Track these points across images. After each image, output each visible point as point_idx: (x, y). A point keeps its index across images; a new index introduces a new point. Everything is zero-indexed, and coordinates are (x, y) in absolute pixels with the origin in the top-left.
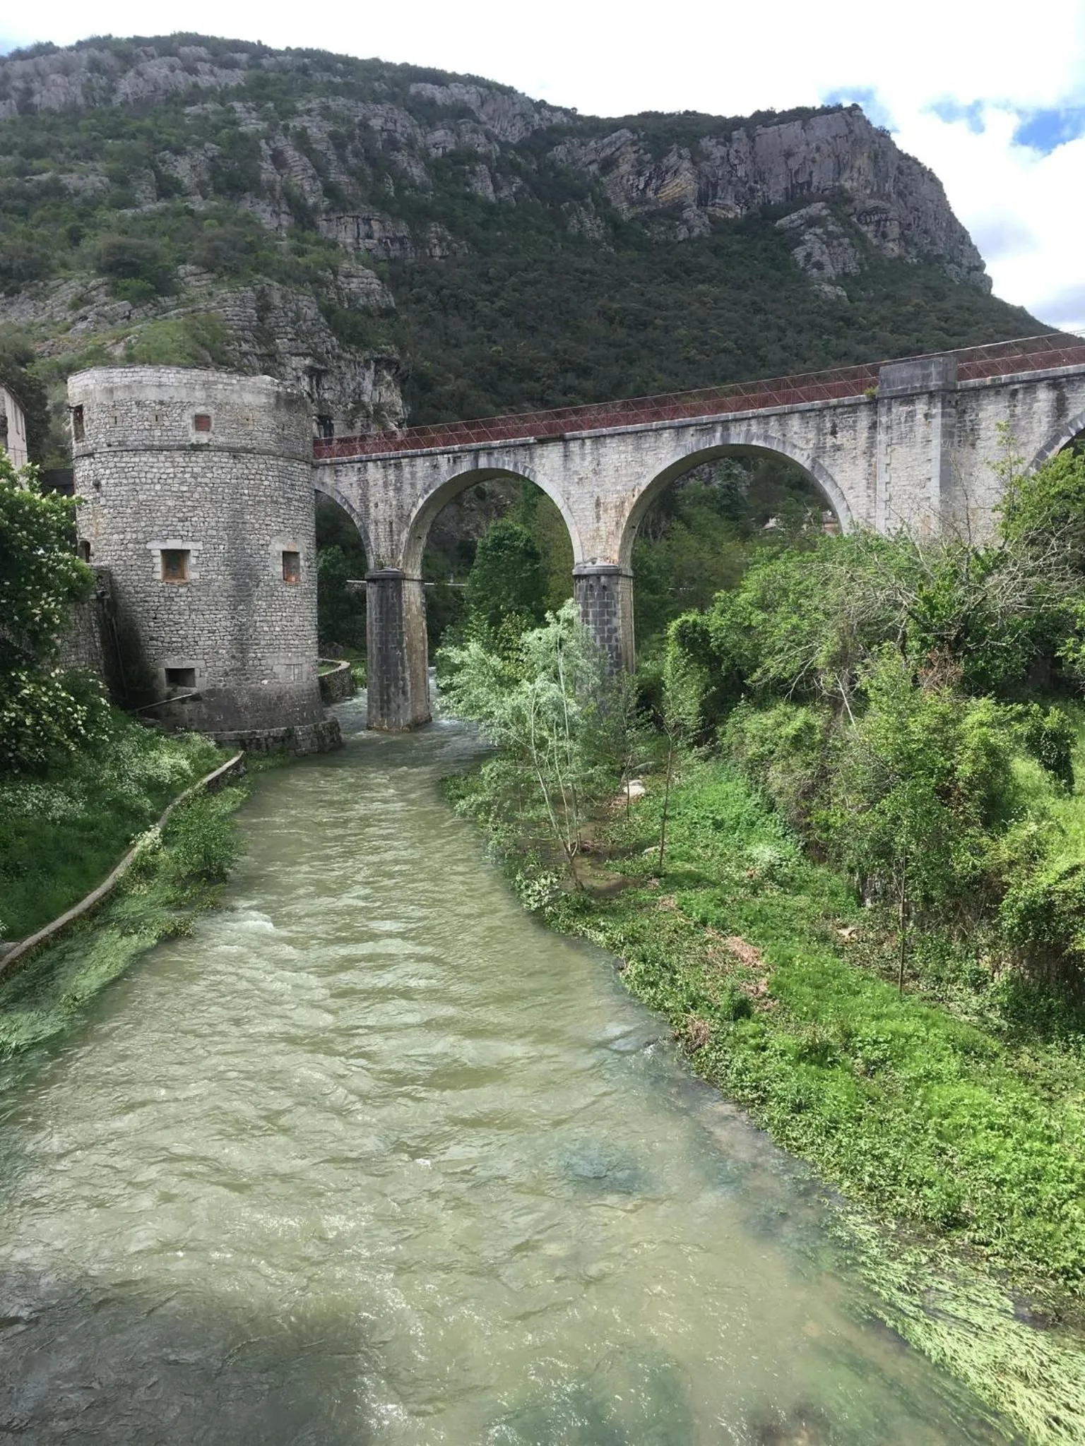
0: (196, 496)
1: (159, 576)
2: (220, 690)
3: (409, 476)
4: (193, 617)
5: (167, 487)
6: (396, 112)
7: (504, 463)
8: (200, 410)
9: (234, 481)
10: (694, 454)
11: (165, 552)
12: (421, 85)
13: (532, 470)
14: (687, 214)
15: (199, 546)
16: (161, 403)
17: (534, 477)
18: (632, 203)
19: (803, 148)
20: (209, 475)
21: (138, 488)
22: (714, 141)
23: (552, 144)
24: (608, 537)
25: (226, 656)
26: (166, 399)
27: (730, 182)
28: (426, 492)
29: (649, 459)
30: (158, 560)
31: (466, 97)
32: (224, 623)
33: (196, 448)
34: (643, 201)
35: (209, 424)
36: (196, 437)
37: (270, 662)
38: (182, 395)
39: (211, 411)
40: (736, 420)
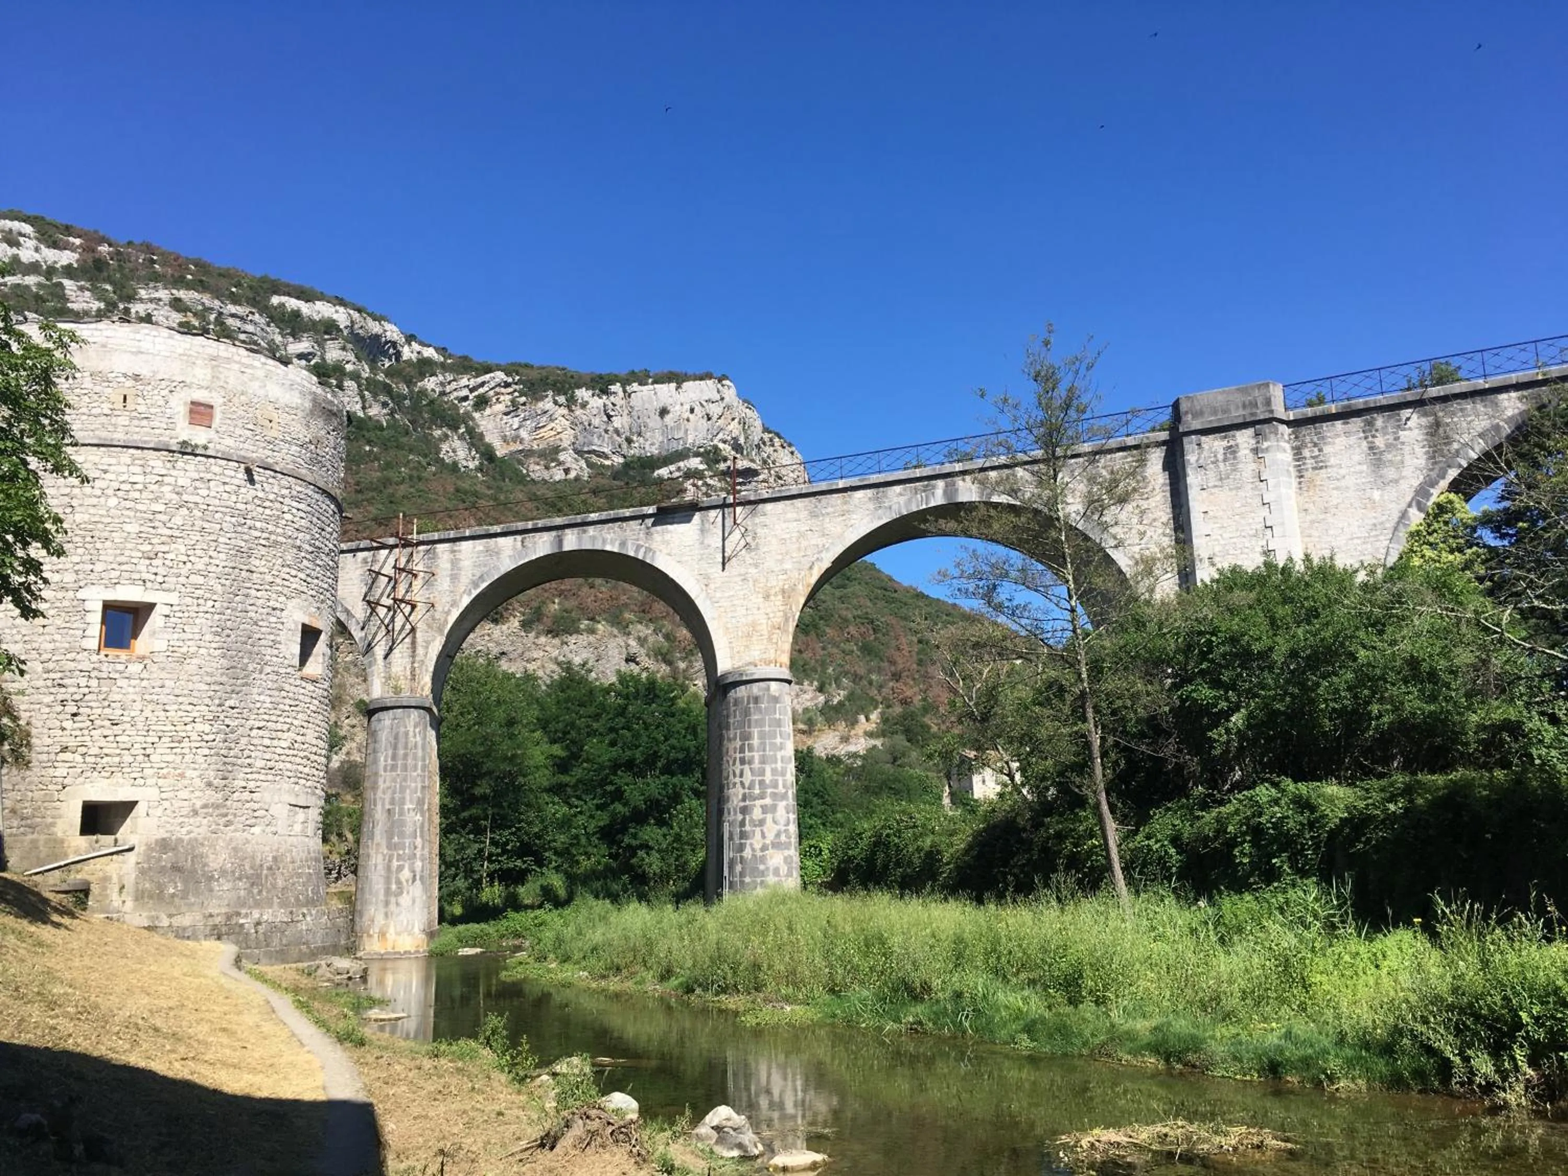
0: (178, 520)
1: (93, 644)
2: (180, 840)
3: (448, 566)
4: (148, 713)
5: (129, 504)
6: (257, 315)
7: (604, 541)
8: (201, 396)
9: (242, 507)
10: (903, 518)
11: (109, 607)
12: (284, 299)
13: (648, 550)
14: (562, 456)
15: (173, 598)
16: (137, 377)
17: (653, 558)
18: (505, 439)
19: (678, 407)
20: (204, 492)
21: (75, 503)
22: (590, 393)
23: (422, 376)
24: (771, 634)
25: (198, 782)
26: (145, 372)
27: (606, 431)
28: (476, 585)
29: (833, 526)
30: (96, 618)
31: (335, 317)
32: (199, 727)
33: (187, 450)
34: (517, 439)
35: (211, 416)
36: (185, 432)
37: (267, 796)
38: (174, 370)
39: (215, 399)
40: (964, 473)
